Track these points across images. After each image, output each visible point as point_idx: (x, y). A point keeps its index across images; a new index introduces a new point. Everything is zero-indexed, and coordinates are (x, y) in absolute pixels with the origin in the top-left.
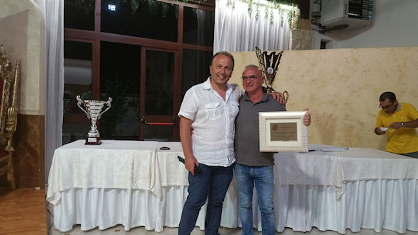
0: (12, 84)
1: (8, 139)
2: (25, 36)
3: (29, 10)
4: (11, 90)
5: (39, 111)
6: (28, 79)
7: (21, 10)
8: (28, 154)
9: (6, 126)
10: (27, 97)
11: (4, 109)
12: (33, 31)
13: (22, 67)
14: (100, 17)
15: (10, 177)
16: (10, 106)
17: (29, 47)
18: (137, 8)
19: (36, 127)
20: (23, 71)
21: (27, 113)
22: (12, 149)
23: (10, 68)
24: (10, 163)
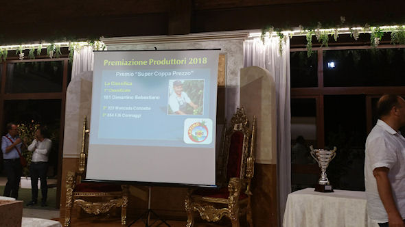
0: (250, 138)
1: (247, 184)
2: (259, 98)
3: (262, 77)
4: (250, 143)
5: (272, 160)
6: (262, 133)
7: (257, 78)
8: (262, 198)
9: (246, 173)
10: (262, 149)
11: (244, 159)
12: (266, 93)
13: (258, 123)
14: (322, 74)
15: (249, 218)
16: (249, 156)
17: (263, 107)
18: (359, 59)
19: (269, 175)
20: (258, 126)
21: (262, 163)
22: (250, 193)
23: (248, 125)
24: (249, 206)
